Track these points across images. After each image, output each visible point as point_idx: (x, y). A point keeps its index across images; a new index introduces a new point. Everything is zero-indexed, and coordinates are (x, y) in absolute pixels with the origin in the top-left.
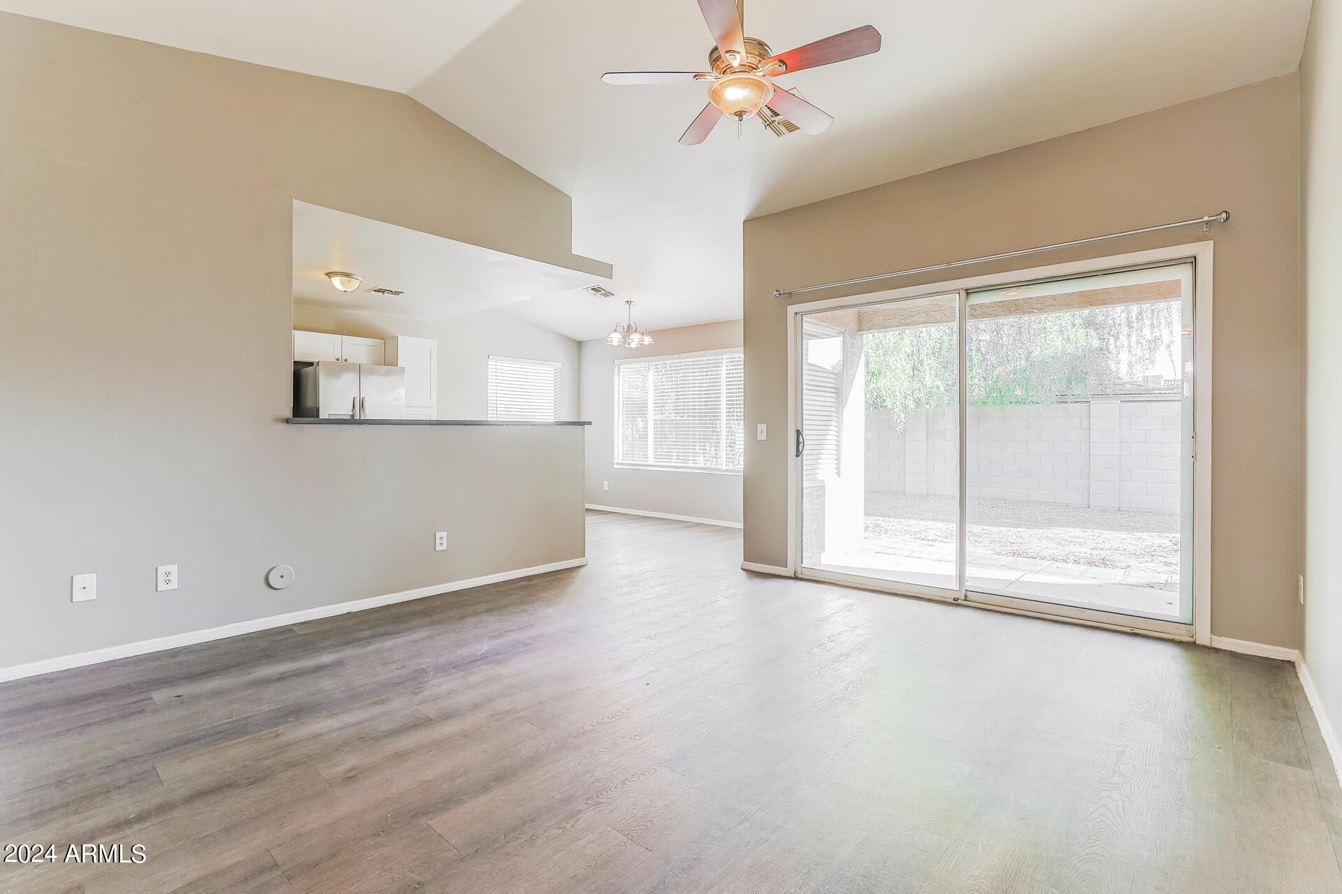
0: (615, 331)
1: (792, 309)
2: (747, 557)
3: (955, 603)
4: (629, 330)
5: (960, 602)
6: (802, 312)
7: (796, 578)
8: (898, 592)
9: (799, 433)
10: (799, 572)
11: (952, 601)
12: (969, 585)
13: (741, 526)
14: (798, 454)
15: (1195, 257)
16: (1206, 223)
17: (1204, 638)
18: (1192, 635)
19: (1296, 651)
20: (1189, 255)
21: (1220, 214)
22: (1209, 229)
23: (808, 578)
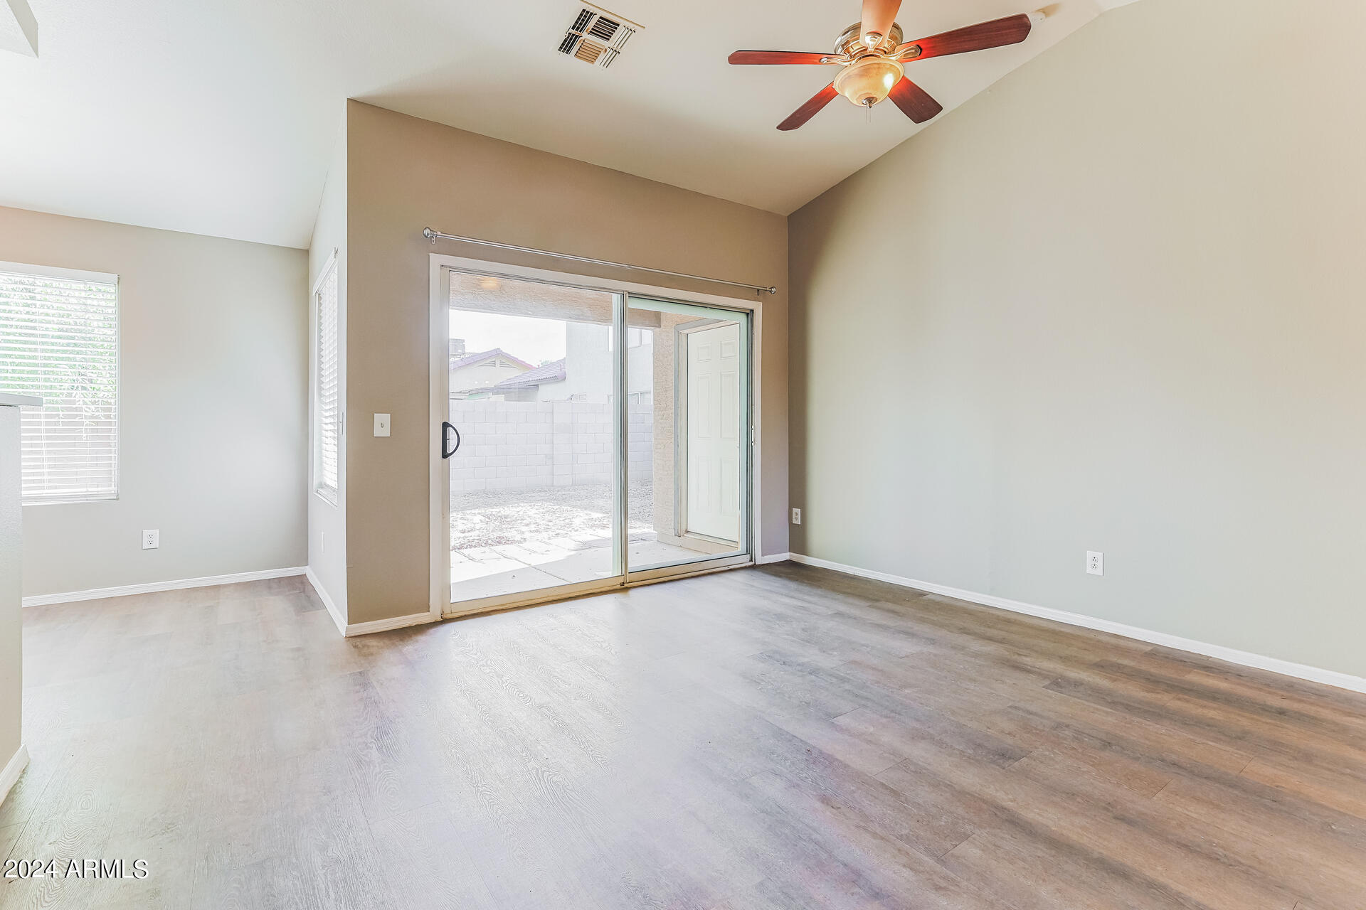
1: (436, 260)
2: (352, 618)
3: (623, 588)
6: (450, 267)
7: (444, 621)
9: (446, 426)
10: (447, 611)
14: (445, 455)
15: (752, 311)
16: (758, 290)
17: (760, 560)
18: (751, 560)
19: (788, 553)
20: (751, 308)
21: (771, 288)
22: (758, 295)
23: (463, 614)
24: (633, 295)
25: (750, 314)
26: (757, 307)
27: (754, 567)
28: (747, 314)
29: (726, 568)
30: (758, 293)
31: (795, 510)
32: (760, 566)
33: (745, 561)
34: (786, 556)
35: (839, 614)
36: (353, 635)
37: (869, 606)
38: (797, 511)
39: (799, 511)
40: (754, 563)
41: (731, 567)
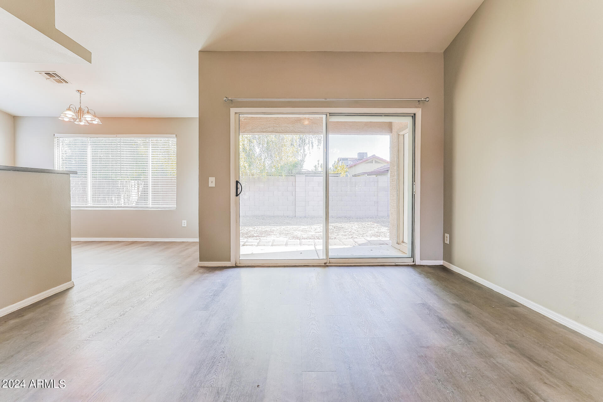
0: (69, 109)
1: (233, 111)
2: (201, 259)
3: (326, 265)
4: (80, 112)
5: (327, 264)
6: (239, 113)
7: (236, 267)
8: (296, 265)
9: (237, 182)
10: (238, 262)
11: (323, 265)
12: (331, 255)
13: (197, 240)
14: (237, 195)
15: (415, 114)
16: (419, 101)
17: (418, 262)
18: (414, 262)
19: (442, 261)
20: (414, 112)
21: (426, 98)
23: (244, 265)
24: (331, 114)
25: (414, 116)
26: (418, 112)
27: (414, 266)
28: (412, 117)
29: (394, 264)
30: (419, 103)
32: (418, 265)
33: (410, 261)
34: (441, 262)
36: (200, 266)
38: (447, 235)
41: (397, 264)
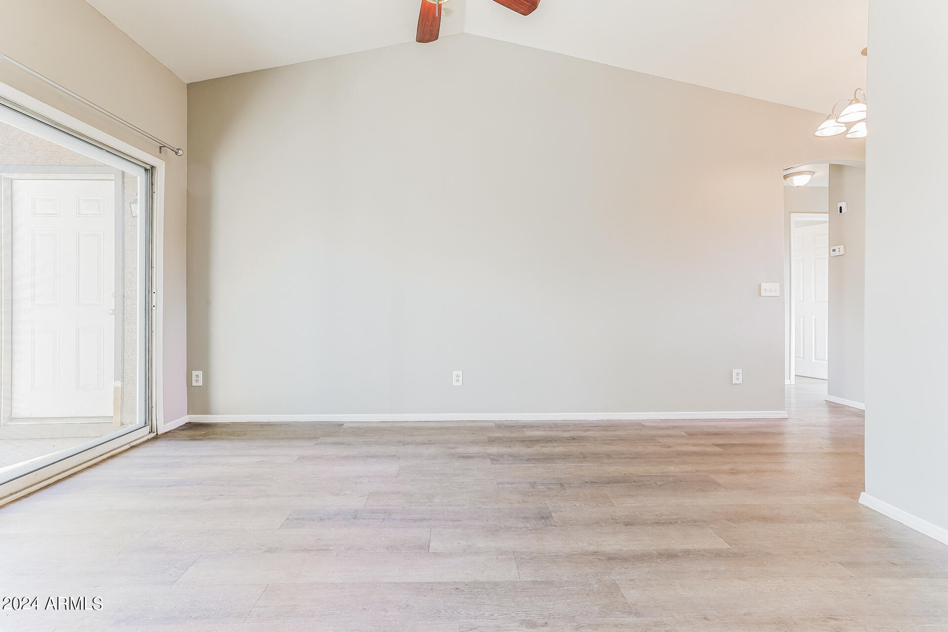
15: (155, 167)
16: (161, 147)
17: (161, 429)
18: (152, 432)
19: (187, 416)
20: (153, 164)
21: (178, 149)
22: (160, 152)
26: (160, 165)
27: (156, 438)
28: (146, 170)
29: (128, 447)
31: (194, 373)
32: (163, 434)
33: (144, 434)
34: (184, 419)
35: (301, 458)
37: (316, 444)
38: (197, 373)
39: (200, 373)
40: (156, 433)
41: (132, 444)
